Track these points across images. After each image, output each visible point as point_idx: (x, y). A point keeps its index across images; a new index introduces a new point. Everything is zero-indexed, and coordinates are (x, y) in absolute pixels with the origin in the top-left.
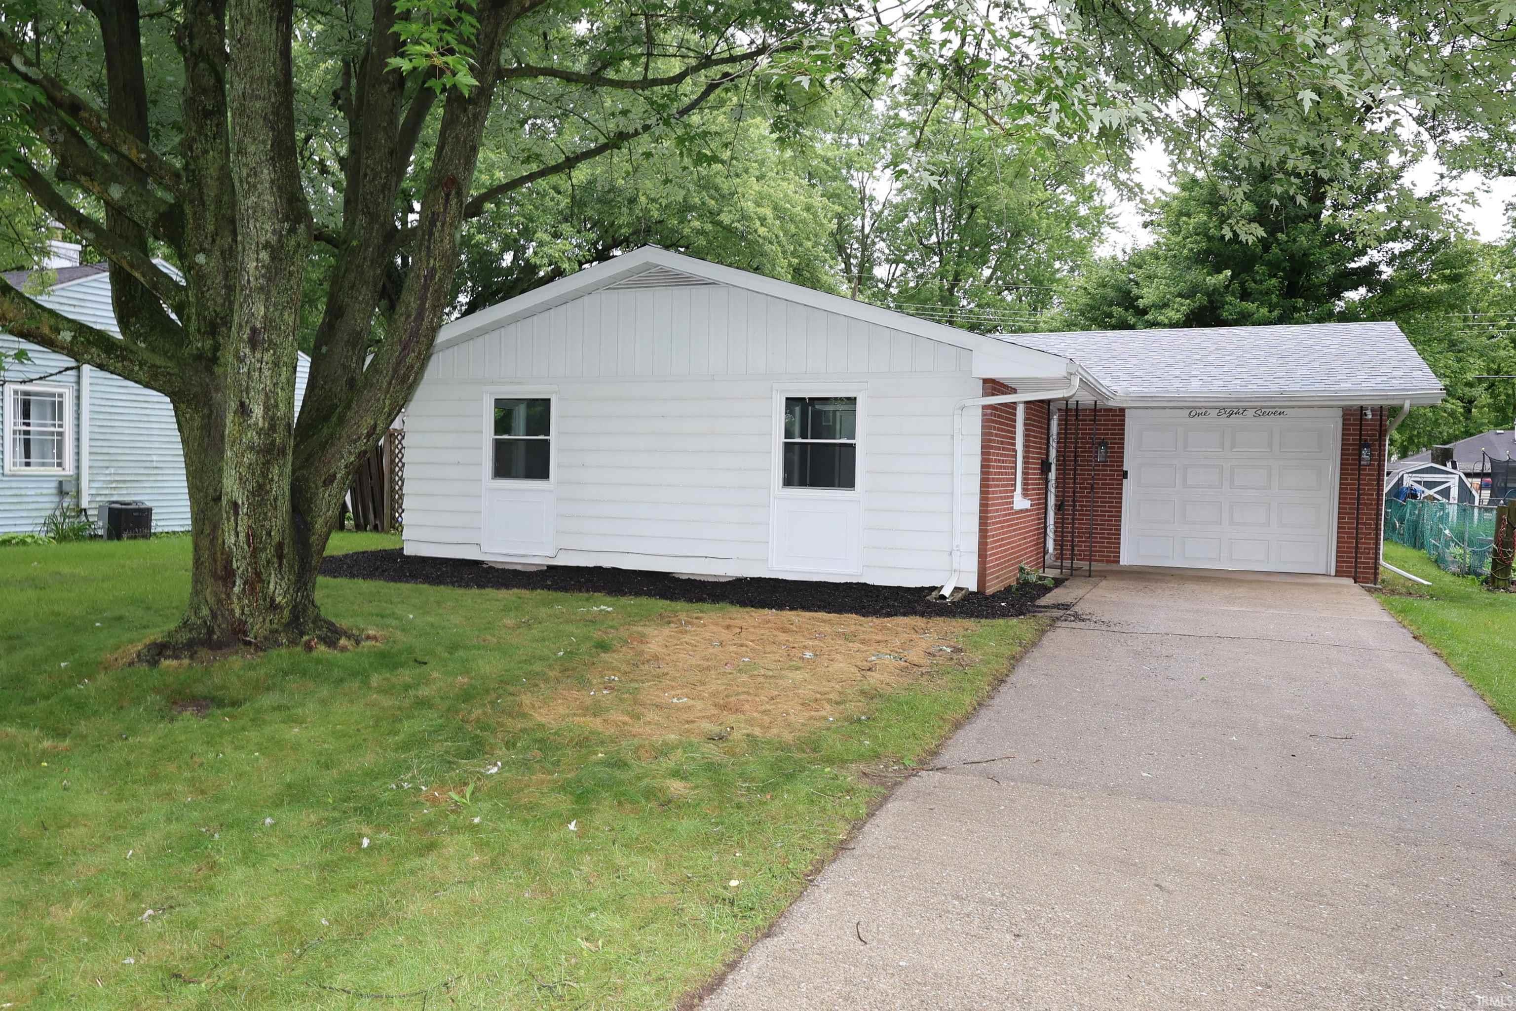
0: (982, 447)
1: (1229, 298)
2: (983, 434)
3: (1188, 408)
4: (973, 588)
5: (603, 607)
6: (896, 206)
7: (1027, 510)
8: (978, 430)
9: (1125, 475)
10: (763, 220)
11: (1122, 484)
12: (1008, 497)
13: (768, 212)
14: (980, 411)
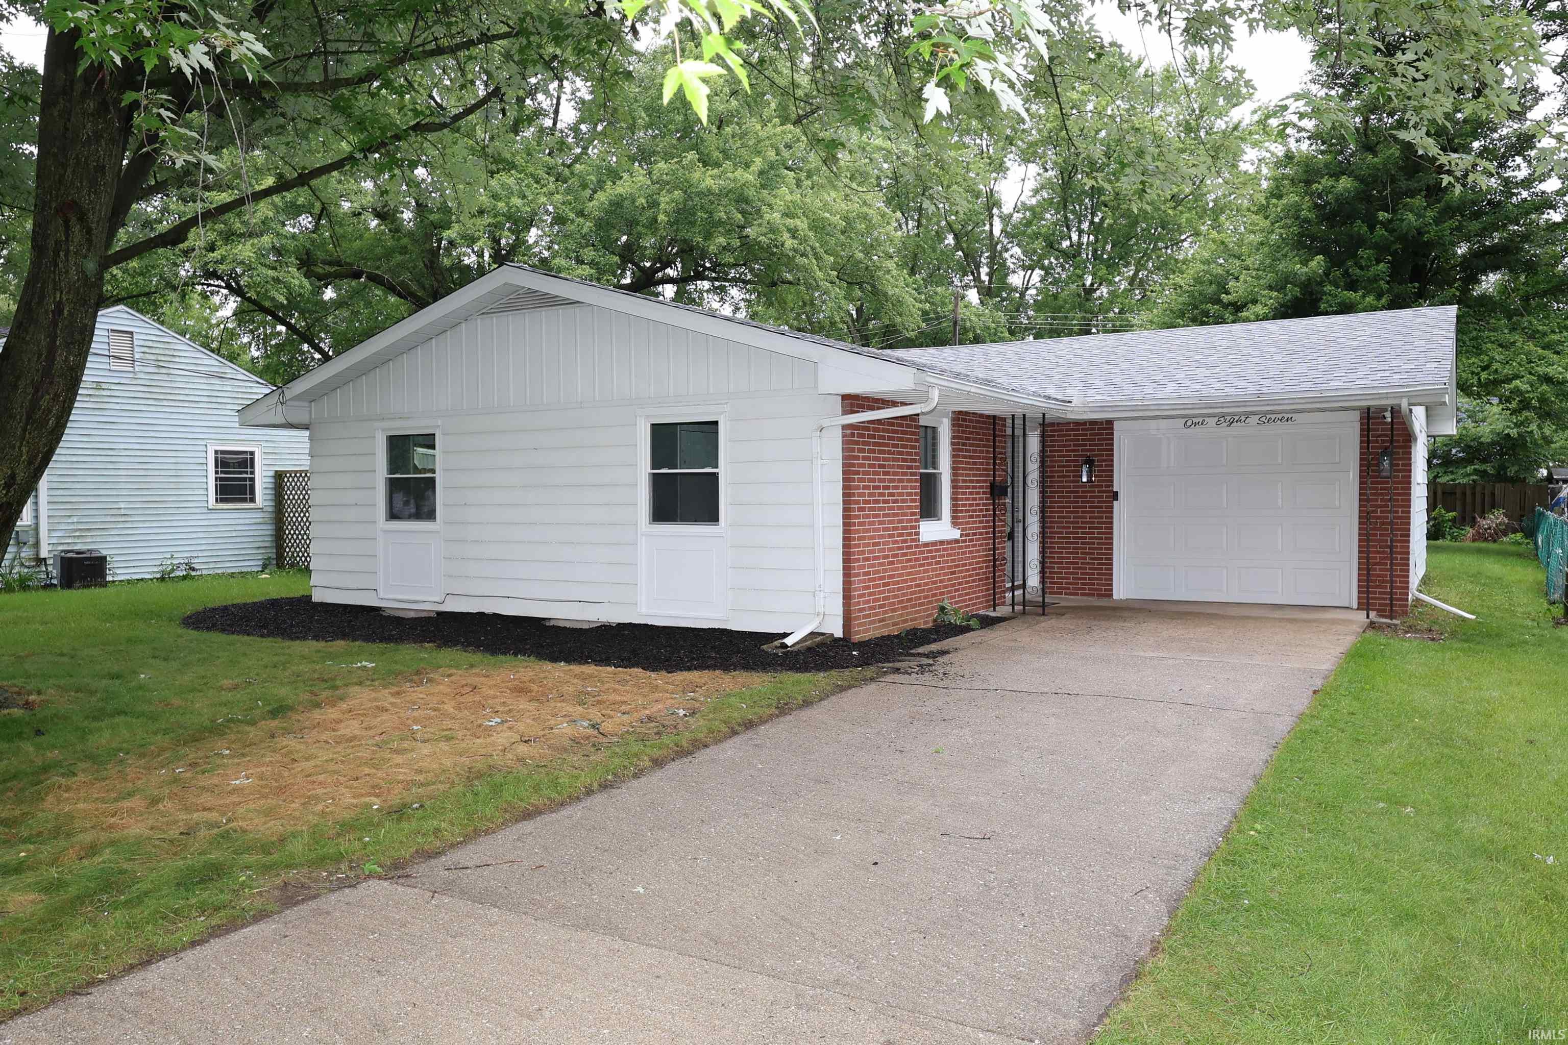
0: (844, 473)
1: (1328, 288)
2: (845, 458)
3: (1182, 416)
4: (839, 633)
5: (364, 663)
6: (1031, 209)
7: (957, 541)
8: (839, 455)
9: (1115, 496)
10: (793, 233)
11: (1112, 507)
12: (913, 527)
13: (802, 224)
14: (839, 432)
